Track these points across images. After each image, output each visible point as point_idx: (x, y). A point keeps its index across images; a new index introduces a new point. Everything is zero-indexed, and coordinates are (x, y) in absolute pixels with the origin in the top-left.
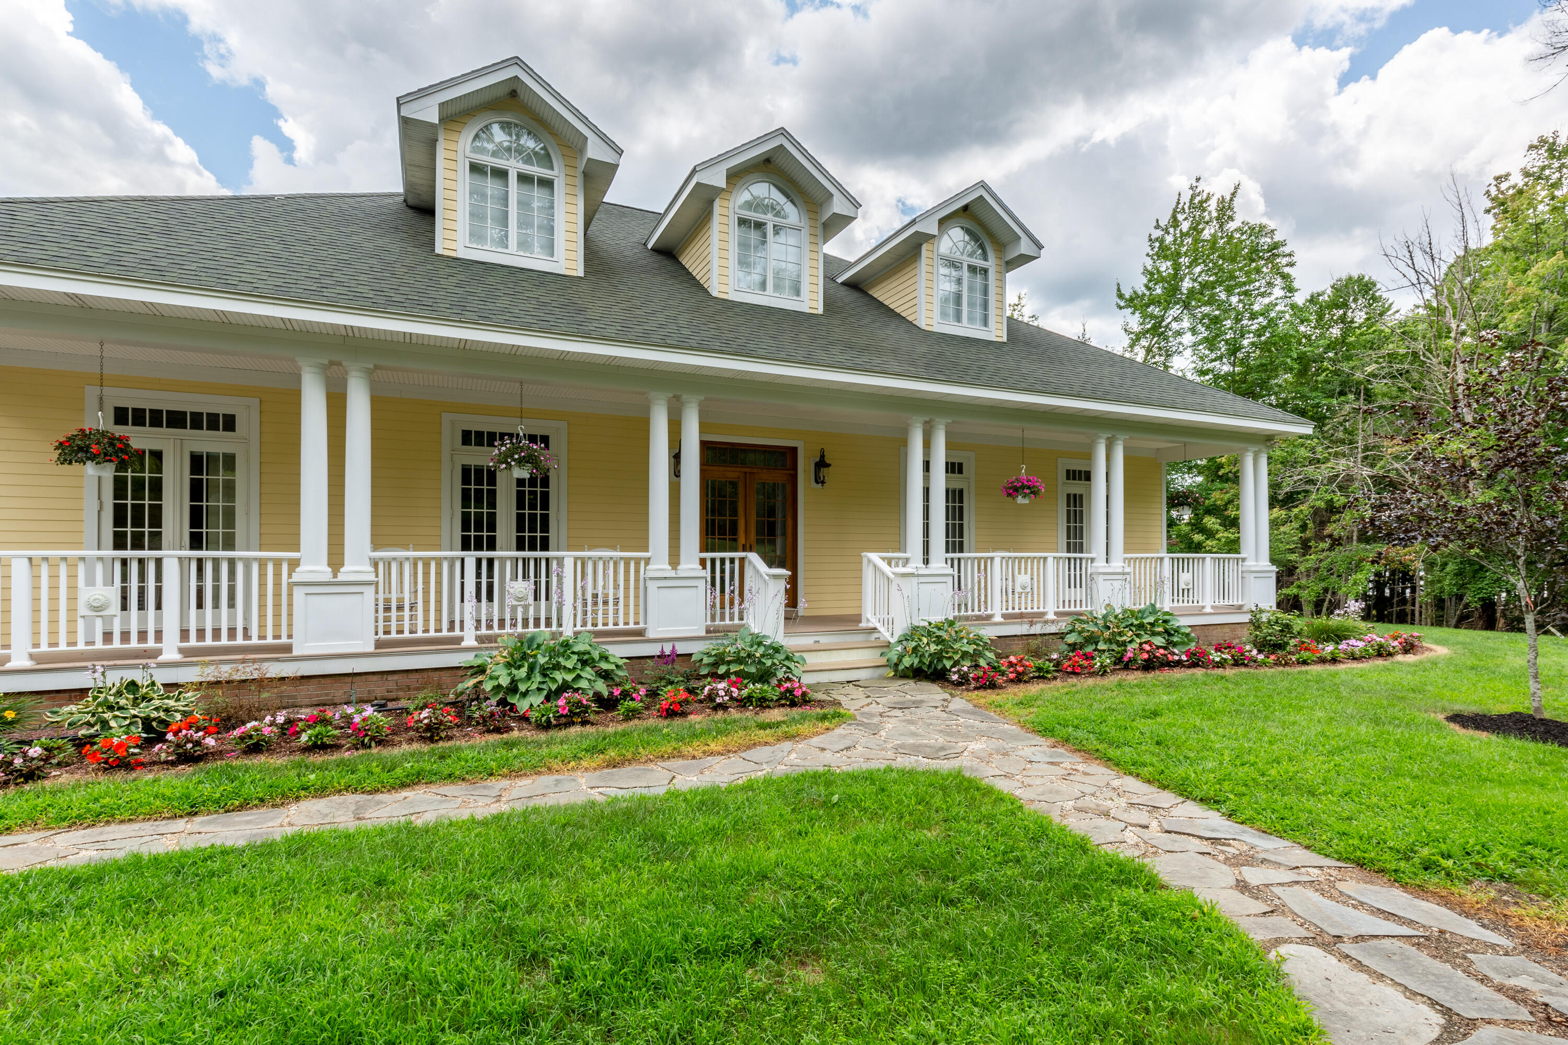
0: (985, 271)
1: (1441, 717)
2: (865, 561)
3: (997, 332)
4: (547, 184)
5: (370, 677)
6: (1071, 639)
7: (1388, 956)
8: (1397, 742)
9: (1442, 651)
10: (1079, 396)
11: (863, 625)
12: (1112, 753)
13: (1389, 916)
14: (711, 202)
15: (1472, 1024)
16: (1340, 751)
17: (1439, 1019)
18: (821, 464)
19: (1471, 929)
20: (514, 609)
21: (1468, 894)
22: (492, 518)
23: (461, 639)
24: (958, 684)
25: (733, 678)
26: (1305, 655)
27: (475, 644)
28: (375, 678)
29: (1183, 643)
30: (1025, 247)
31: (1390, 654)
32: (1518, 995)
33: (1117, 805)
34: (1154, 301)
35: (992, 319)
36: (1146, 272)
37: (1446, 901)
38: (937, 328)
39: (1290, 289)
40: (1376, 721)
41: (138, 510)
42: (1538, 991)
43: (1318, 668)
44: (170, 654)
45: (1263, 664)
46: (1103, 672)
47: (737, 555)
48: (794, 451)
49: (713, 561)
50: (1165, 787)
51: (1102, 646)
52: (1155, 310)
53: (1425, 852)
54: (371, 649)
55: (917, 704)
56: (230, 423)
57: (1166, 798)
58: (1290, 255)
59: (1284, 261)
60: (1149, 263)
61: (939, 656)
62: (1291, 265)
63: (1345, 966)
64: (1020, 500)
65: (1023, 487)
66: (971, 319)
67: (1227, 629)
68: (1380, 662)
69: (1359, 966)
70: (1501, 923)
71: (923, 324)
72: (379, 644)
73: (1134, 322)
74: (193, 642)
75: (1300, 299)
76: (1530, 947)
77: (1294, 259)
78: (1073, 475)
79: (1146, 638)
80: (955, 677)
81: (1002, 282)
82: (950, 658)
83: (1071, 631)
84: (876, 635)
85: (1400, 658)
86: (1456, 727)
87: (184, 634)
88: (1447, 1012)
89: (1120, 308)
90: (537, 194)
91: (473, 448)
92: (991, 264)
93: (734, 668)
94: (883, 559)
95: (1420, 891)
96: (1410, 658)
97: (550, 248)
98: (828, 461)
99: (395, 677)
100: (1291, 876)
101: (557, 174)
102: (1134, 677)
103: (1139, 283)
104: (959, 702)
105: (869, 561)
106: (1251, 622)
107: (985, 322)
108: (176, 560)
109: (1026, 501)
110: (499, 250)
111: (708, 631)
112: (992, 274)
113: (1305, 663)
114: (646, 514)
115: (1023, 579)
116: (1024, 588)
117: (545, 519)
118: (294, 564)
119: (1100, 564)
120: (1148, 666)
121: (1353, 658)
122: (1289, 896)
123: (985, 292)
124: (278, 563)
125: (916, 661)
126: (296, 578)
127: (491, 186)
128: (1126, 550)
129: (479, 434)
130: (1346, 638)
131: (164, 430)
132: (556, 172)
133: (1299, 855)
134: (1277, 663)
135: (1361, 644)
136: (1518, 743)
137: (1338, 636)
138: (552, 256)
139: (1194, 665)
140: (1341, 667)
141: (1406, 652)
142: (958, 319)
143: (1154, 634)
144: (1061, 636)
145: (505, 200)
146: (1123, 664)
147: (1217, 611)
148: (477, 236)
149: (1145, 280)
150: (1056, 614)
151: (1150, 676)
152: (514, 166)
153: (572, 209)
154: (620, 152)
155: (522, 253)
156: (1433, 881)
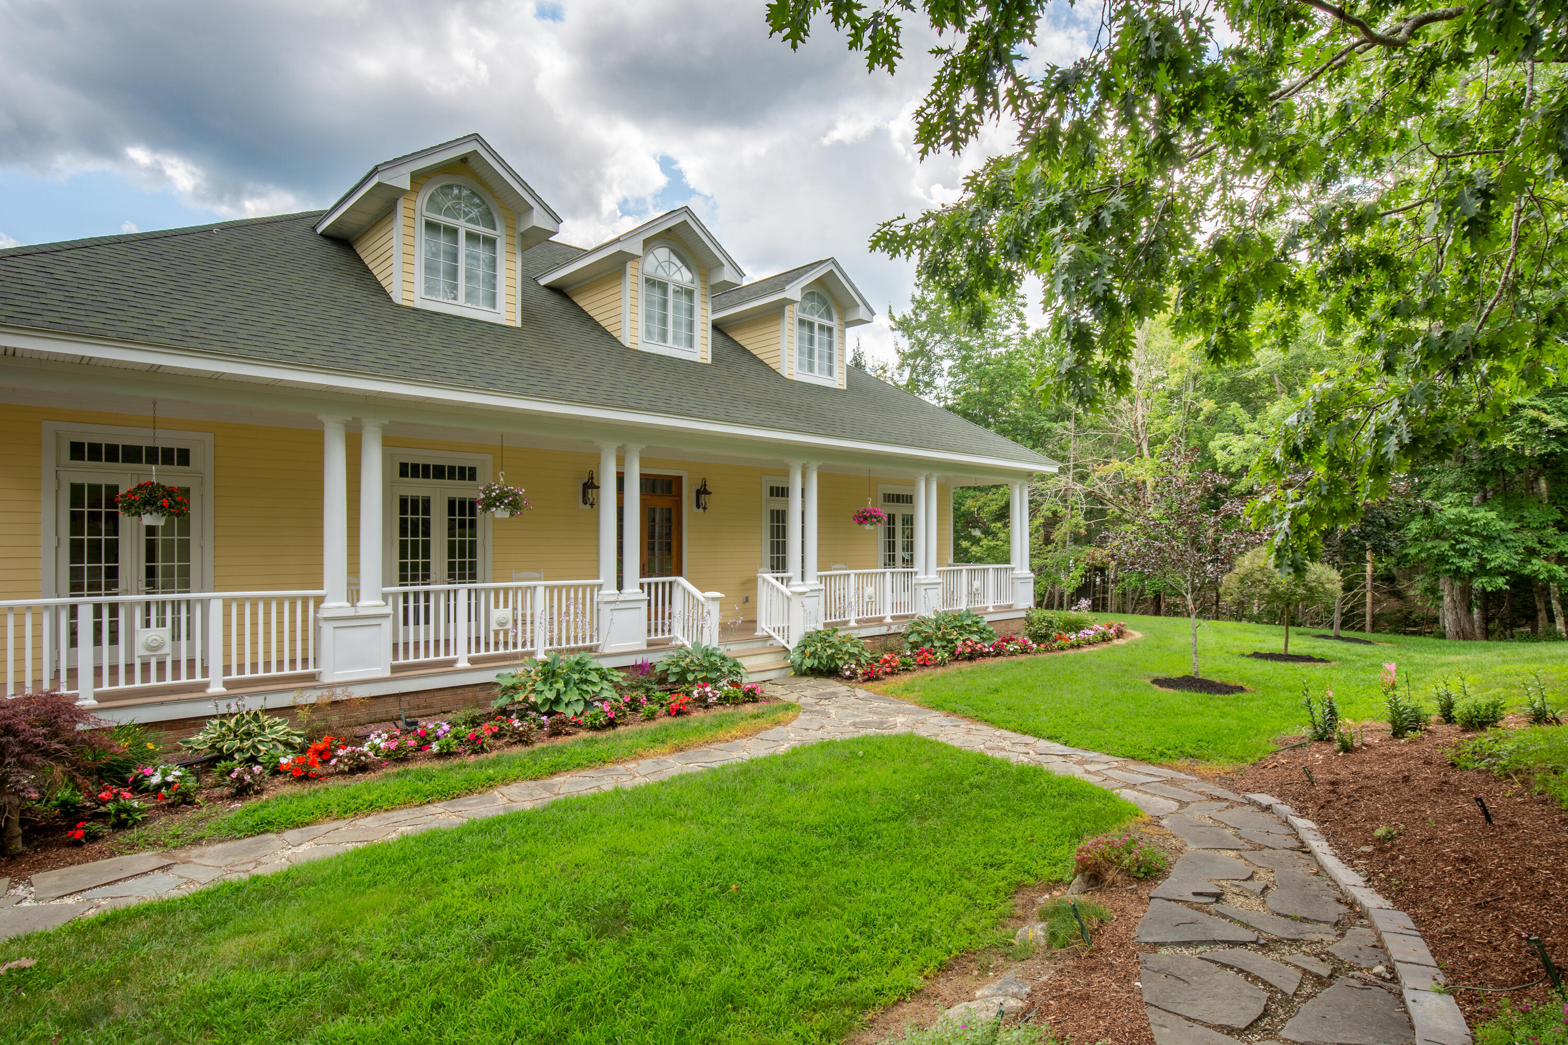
0: (830, 330)
1: (1148, 681)
2: (760, 581)
3: (839, 381)
4: (491, 242)
5: (387, 699)
6: (913, 638)
7: (1155, 788)
8: (1133, 699)
9: (1138, 635)
10: (912, 445)
11: (759, 633)
12: (986, 716)
13: (1152, 775)
14: (624, 264)
15: (1188, 803)
16: (1106, 705)
17: (1177, 804)
18: (702, 492)
19: (1182, 776)
20: (497, 633)
21: (1178, 763)
22: (427, 546)
23: (454, 661)
24: (849, 678)
25: (700, 683)
26: (1062, 643)
27: (468, 665)
28: (392, 700)
29: (990, 639)
30: (862, 313)
31: (1110, 640)
32: (1201, 793)
33: (1006, 744)
34: (922, 327)
35: (836, 370)
36: (913, 300)
37: (1170, 767)
38: (797, 377)
39: (1023, 327)
40: (1117, 686)
41: (95, 546)
42: (1208, 791)
43: (1071, 652)
44: (217, 688)
45: (1038, 651)
46: (943, 664)
47: (667, 579)
48: (679, 479)
49: (649, 585)
50: (1025, 733)
51: (937, 644)
52: (921, 335)
53: (1160, 749)
54: (388, 674)
55: (834, 695)
56: (184, 457)
57: (1029, 739)
58: (1023, 297)
59: (1020, 300)
60: (918, 293)
61: (832, 657)
62: (1024, 305)
63: (1140, 794)
64: (868, 527)
65: (871, 517)
66: (821, 370)
67: (1003, 624)
68: (1105, 645)
69: (1146, 793)
70: (1193, 772)
71: (786, 373)
72: (395, 669)
73: (906, 345)
74: (234, 676)
75: (1029, 334)
76: (1204, 779)
77: (1026, 301)
78: (893, 498)
79: (966, 636)
80: (848, 673)
81: (843, 337)
82: (840, 659)
83: (911, 633)
84: (770, 642)
85: (1116, 642)
86: (1156, 687)
87: (227, 670)
88: (1179, 801)
89: (893, 330)
90: (482, 252)
91: (409, 479)
92: (835, 324)
93: (700, 675)
94: (777, 579)
95: (1161, 765)
96: (1121, 642)
97: (492, 300)
98: (709, 489)
99: (408, 698)
100: (1106, 766)
101: (499, 233)
102: (966, 666)
103: (907, 309)
104: (861, 692)
105: (764, 580)
106: (1026, 619)
107: (831, 373)
108: (221, 601)
109: (872, 527)
110: (451, 301)
111: (649, 645)
112: (836, 333)
113: (1062, 649)
114: (598, 546)
115: (869, 590)
116: (870, 598)
117: (473, 544)
118: (319, 600)
119: (921, 577)
120: (971, 658)
121: (1090, 643)
122: (1109, 773)
123: (830, 344)
124: (305, 600)
125: (816, 662)
126: (323, 614)
127: (443, 241)
128: (939, 565)
129: (415, 467)
130: (1082, 628)
131: (120, 465)
132: (498, 232)
133: (1105, 758)
134: (1047, 651)
135: (1092, 632)
136: (1189, 694)
137: (1076, 626)
138: (494, 307)
139: (998, 655)
140: (1084, 650)
141: (1118, 637)
142: (811, 369)
143: (971, 633)
144: (906, 636)
145: (454, 257)
146: (956, 657)
147: (999, 609)
148: (430, 289)
149: (912, 306)
150: (892, 617)
151: (974, 663)
152: (463, 226)
153: (512, 265)
154: (559, 221)
155: (469, 305)
156: (1164, 760)
